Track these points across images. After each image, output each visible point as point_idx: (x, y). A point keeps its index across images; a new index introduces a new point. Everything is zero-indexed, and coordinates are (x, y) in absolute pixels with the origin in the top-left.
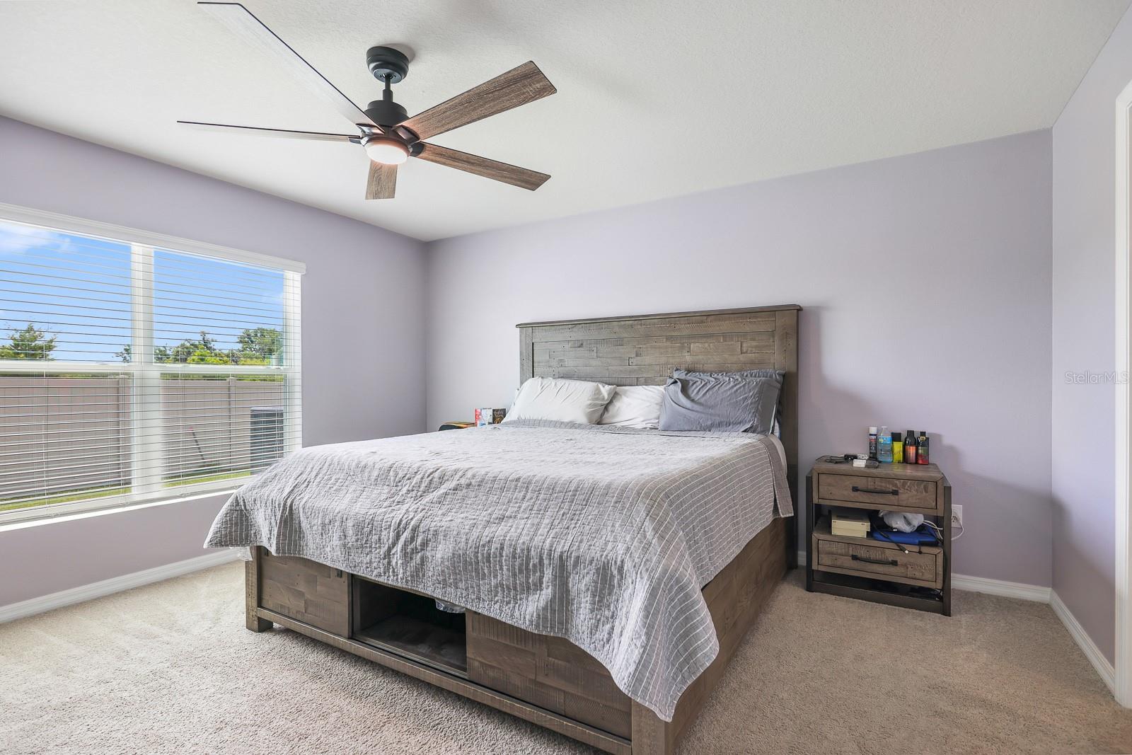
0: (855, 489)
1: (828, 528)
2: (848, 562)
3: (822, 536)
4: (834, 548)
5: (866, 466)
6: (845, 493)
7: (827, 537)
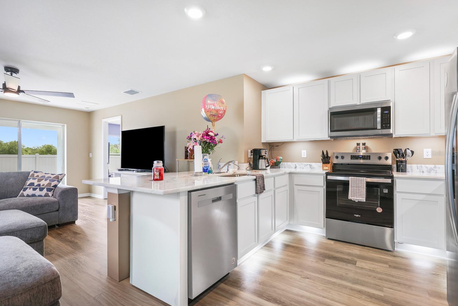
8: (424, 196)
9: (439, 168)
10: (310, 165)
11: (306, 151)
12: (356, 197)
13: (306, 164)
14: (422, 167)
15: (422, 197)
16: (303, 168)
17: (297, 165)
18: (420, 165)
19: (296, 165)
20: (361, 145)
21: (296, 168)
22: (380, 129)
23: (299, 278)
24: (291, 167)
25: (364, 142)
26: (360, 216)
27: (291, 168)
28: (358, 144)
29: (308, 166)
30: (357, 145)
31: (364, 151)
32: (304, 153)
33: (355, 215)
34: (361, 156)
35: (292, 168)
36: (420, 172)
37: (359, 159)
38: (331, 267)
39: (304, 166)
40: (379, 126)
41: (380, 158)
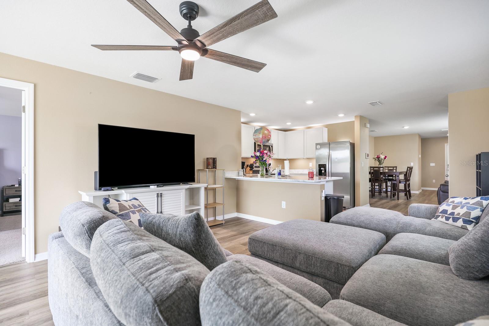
0: (16, 191)
1: (8, 201)
2: (14, 207)
3: (6, 203)
4: (10, 205)
5: (19, 186)
6: (13, 192)
7: (8, 203)
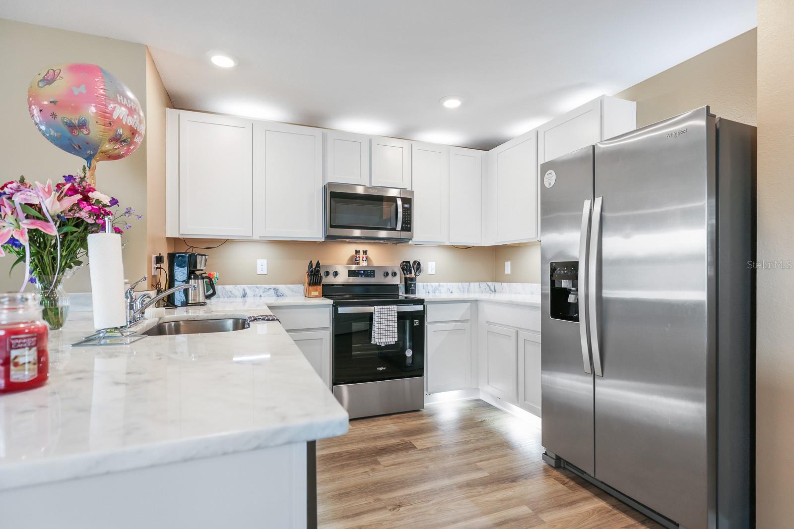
8: (453, 324)
9: (443, 286)
10: (274, 289)
11: (266, 260)
12: (386, 339)
13: (267, 286)
14: (427, 286)
15: (451, 326)
16: (261, 296)
17: (247, 291)
18: (426, 284)
19: (244, 290)
20: (361, 253)
21: (244, 297)
22: (399, 231)
23: (390, 514)
24: (233, 294)
25: (365, 249)
26: (385, 368)
27: (233, 297)
28: (357, 252)
29: (272, 291)
30: (356, 254)
31: (365, 264)
32: (262, 266)
33: (378, 369)
34: (362, 272)
35: (236, 297)
36: (426, 292)
37: (360, 276)
38: (399, 468)
39: (264, 292)
40: (399, 227)
41: (386, 274)
